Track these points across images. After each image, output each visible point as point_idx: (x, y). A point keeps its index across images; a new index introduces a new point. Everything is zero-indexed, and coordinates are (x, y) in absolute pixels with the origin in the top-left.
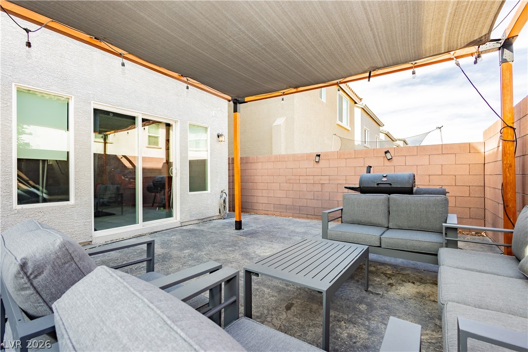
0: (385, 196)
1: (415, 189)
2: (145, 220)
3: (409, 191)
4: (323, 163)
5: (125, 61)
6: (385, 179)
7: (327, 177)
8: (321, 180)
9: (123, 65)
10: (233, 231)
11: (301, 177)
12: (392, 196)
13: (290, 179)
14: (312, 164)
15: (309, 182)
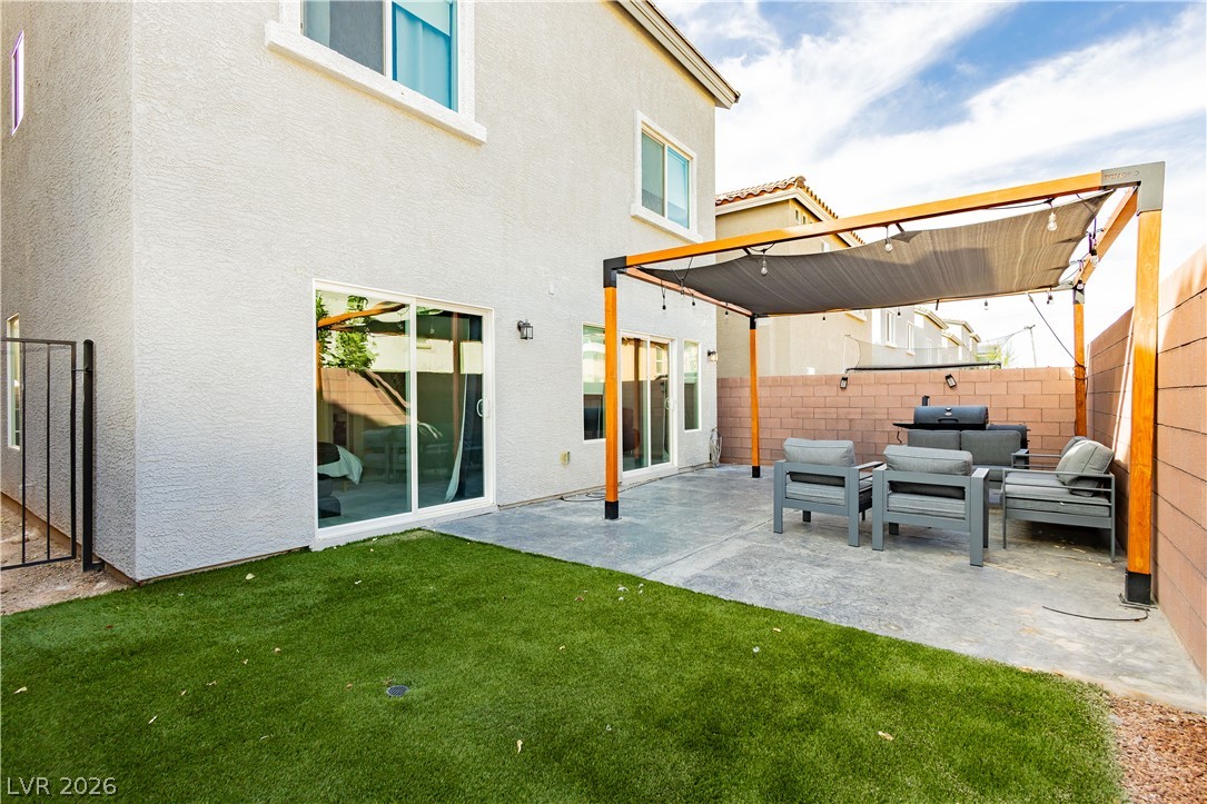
0: (955, 432)
1: (988, 426)
2: (652, 464)
3: (981, 426)
4: (851, 390)
5: (695, 300)
6: (949, 414)
7: (859, 410)
8: (849, 413)
9: (694, 304)
10: (749, 478)
11: (816, 410)
12: (965, 432)
13: (798, 413)
14: (834, 391)
15: (829, 416)
